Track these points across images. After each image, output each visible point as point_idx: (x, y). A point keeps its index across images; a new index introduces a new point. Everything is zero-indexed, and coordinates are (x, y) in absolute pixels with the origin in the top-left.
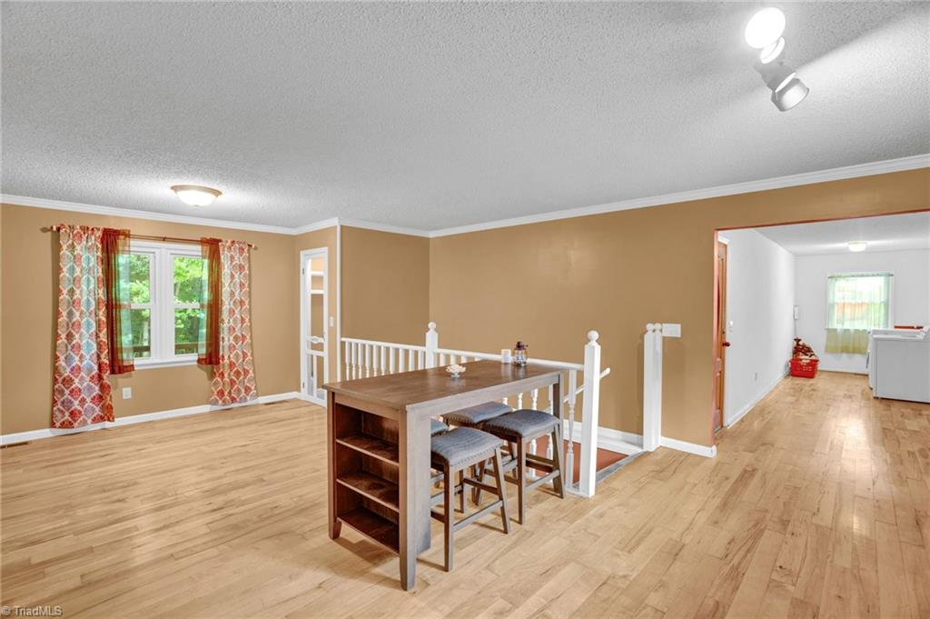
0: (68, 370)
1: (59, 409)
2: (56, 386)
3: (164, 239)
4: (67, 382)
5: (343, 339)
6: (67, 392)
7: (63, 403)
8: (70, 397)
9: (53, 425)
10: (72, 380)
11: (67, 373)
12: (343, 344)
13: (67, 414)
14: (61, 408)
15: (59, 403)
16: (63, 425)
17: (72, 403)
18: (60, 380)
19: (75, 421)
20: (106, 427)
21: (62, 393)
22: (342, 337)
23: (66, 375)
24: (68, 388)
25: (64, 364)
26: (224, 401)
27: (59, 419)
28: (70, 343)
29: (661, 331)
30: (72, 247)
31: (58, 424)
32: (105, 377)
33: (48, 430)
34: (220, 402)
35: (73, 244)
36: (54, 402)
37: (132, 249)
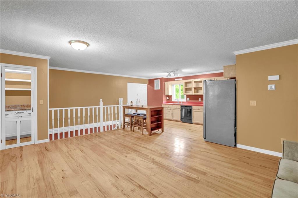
12: (50, 111)
22: (49, 108)
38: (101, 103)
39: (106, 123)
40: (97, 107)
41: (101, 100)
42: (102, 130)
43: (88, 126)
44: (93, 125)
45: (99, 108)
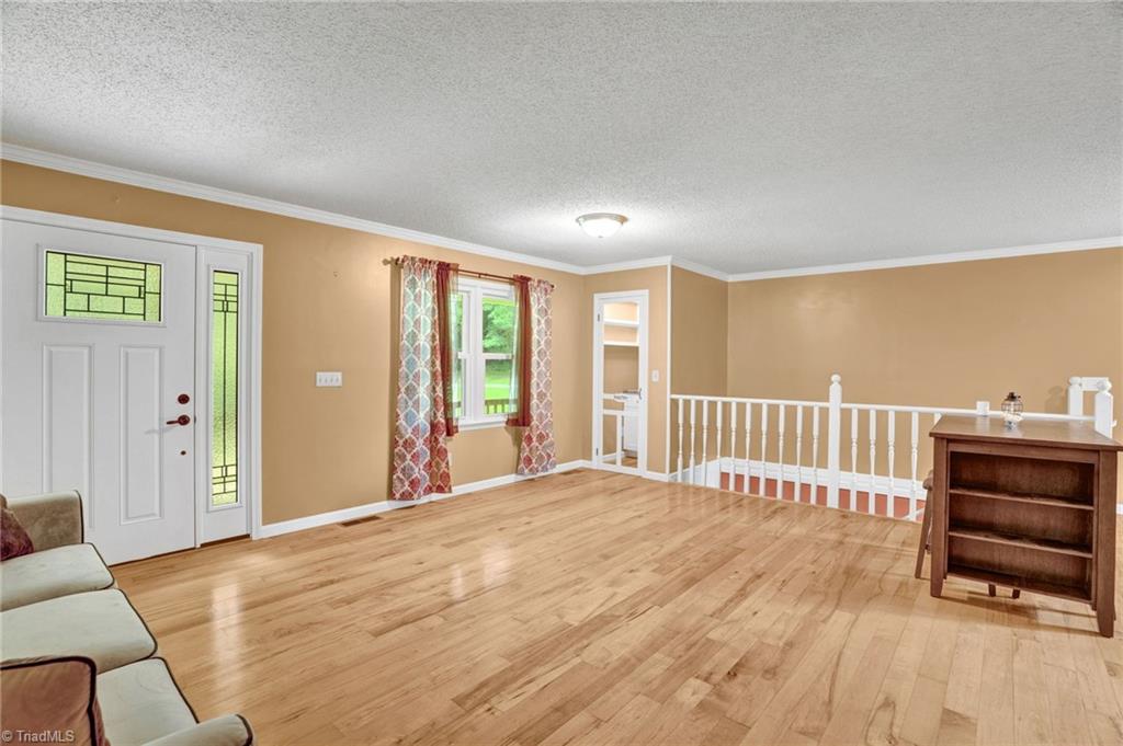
0: (410, 430)
1: (398, 477)
2: (396, 450)
3: (480, 275)
4: (409, 444)
5: (674, 396)
6: (409, 457)
7: (403, 470)
8: (411, 463)
9: (391, 496)
10: (413, 443)
11: (408, 435)
12: (674, 403)
13: (407, 483)
14: (401, 476)
15: (399, 470)
16: (404, 497)
17: (412, 469)
18: (401, 442)
19: (415, 492)
20: (433, 499)
21: (403, 458)
22: (672, 393)
23: (407, 436)
24: (410, 452)
25: (404, 423)
26: (531, 470)
27: (399, 491)
28: (411, 399)
29: (1080, 385)
30: (413, 284)
31: (398, 496)
32: (441, 439)
33: (385, 503)
34: (526, 471)
35: (413, 278)
36: (392, 469)
37: (460, 288)
38: (835, 390)
39: (856, 481)
40: (816, 405)
41: (835, 378)
42: (833, 501)
43: (781, 472)
44: (797, 474)
45: (824, 413)
